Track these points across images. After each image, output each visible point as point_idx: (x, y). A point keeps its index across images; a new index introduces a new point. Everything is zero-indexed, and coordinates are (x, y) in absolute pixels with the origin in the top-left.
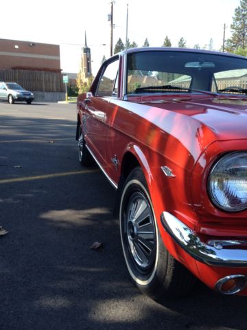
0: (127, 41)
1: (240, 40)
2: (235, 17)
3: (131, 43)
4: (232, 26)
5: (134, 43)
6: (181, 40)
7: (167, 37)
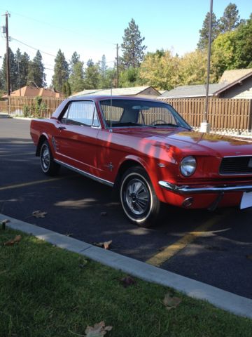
0: (18, 51)
1: (130, 59)
2: (124, 36)
3: (22, 54)
4: (122, 45)
5: (25, 53)
6: (74, 54)
7: (60, 51)
